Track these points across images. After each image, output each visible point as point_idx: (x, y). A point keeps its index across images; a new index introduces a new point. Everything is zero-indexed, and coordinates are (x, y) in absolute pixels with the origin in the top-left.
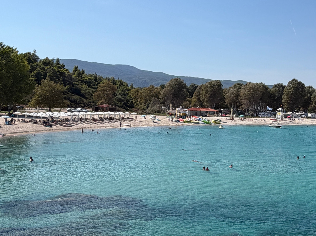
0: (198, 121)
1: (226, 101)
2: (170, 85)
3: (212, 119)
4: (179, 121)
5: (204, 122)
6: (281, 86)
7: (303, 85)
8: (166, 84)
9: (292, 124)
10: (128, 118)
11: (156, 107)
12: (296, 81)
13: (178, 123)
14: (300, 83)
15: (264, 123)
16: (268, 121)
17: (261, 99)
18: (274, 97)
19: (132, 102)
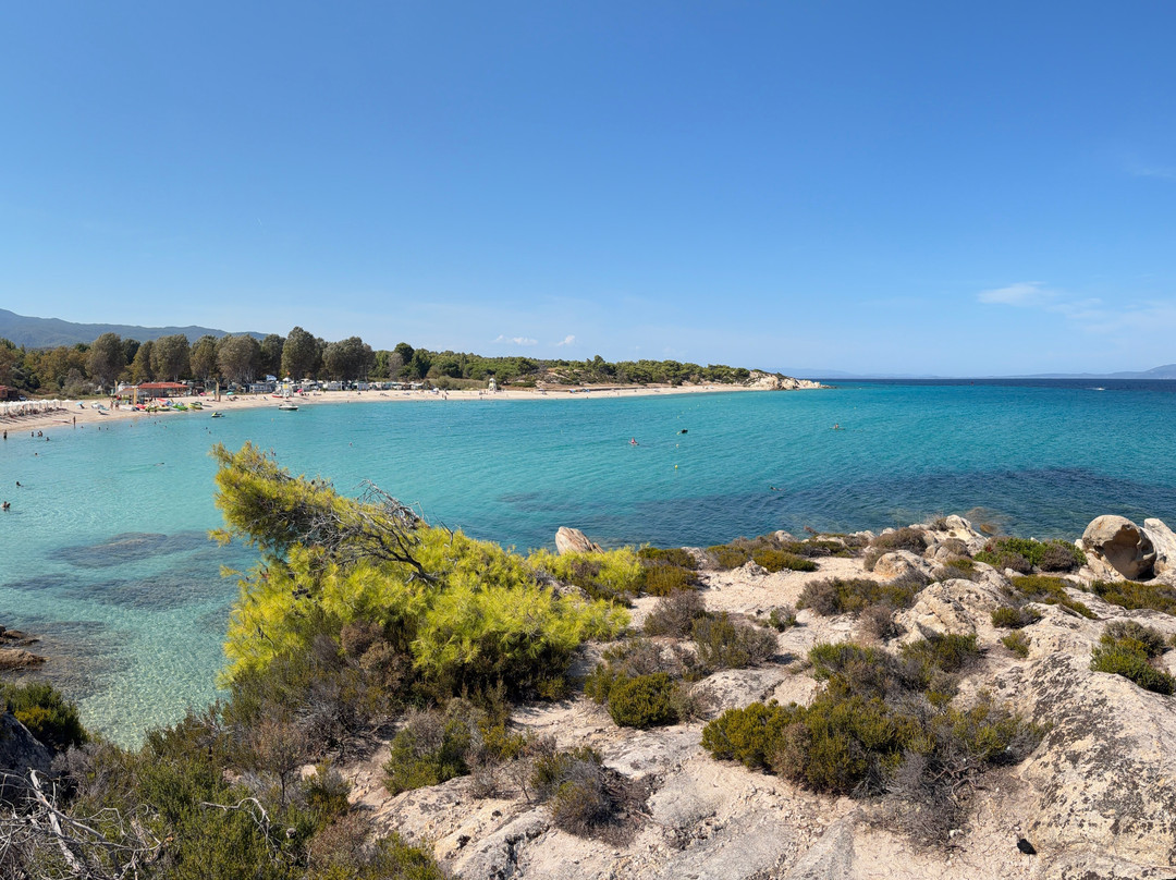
0: (166, 408)
1: (193, 368)
2: (100, 347)
3: (188, 400)
4: (138, 409)
5: (176, 407)
6: (279, 341)
7: (312, 336)
8: (93, 342)
9: (306, 403)
10: (58, 409)
11: (77, 385)
12: (301, 330)
13: (137, 413)
14: (307, 334)
15: (266, 403)
16: (270, 400)
17: (250, 363)
18: (267, 357)
19: (35, 378)
